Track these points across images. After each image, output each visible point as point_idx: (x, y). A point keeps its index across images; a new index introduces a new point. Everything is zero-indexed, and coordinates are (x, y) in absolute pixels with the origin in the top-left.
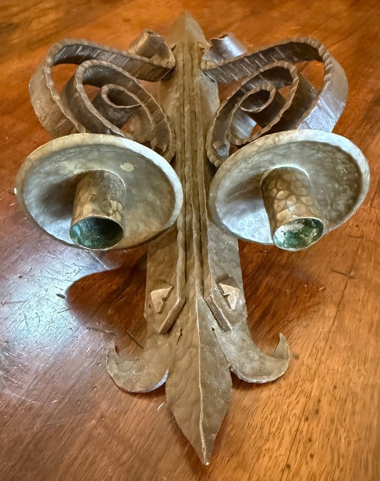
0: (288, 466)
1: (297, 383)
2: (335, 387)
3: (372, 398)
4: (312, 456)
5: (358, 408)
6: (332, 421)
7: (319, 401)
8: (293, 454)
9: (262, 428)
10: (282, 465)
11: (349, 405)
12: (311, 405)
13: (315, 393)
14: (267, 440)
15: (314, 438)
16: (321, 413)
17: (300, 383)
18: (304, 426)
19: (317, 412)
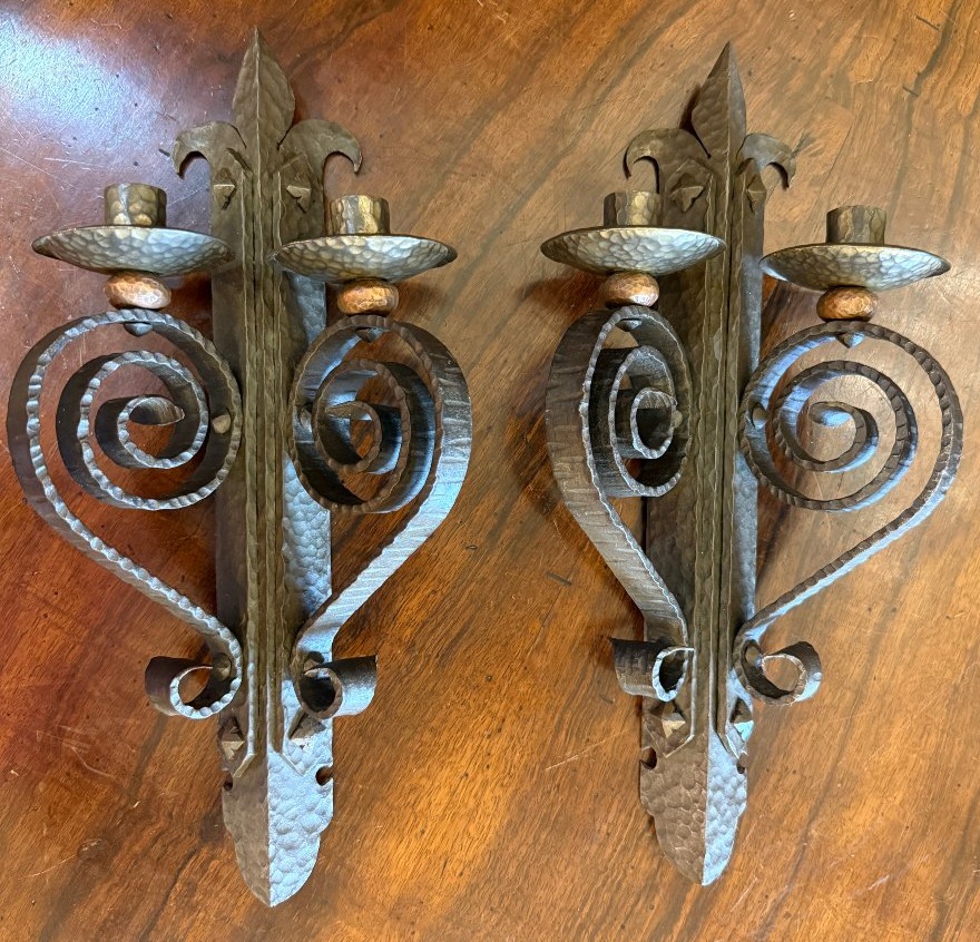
0: (467, 775)
1: (485, 704)
2: (521, 708)
3: (553, 718)
4: (488, 767)
5: (537, 727)
6: (512, 738)
7: (504, 720)
8: (472, 765)
9: (447, 745)
10: (462, 774)
11: (530, 723)
12: (495, 725)
13: (501, 714)
14: (451, 755)
15: (492, 753)
16: (503, 731)
17: (489, 704)
18: (485, 742)
19: (500, 730)
